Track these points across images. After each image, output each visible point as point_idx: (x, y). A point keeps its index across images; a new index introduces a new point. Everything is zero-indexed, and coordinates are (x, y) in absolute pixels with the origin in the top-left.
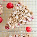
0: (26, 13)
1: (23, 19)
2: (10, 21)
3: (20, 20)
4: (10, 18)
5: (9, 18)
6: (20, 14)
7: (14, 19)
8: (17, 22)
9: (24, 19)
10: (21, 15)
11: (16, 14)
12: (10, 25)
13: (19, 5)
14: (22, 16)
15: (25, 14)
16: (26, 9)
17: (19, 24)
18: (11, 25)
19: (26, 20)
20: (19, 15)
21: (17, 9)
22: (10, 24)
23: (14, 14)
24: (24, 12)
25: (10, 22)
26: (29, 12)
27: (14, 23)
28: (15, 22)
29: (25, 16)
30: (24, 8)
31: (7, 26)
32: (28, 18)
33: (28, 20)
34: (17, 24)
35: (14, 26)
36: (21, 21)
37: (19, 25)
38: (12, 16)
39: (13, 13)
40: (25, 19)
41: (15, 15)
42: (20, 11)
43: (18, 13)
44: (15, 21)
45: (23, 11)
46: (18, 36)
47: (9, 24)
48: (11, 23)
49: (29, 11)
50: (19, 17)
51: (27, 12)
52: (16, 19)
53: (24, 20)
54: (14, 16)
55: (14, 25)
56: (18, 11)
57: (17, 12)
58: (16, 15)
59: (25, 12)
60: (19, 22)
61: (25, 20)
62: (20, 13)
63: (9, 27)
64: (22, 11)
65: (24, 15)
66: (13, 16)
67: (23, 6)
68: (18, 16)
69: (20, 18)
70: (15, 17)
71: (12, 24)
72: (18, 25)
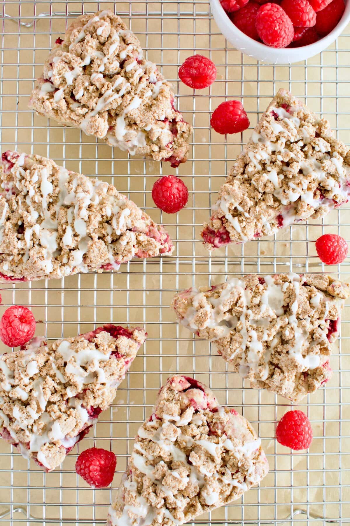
0: (321, 155)
1: (305, 187)
2: (235, 197)
3: (290, 192)
4: (237, 183)
5: (231, 182)
6: (288, 164)
7: (256, 189)
8: (271, 202)
9: (309, 189)
10: (295, 169)
11: (268, 162)
12: (235, 222)
13: (281, 112)
14: (301, 172)
15: (313, 160)
16: (318, 135)
17: (280, 219)
18: (241, 222)
19: (318, 193)
20: (285, 168)
21: (276, 133)
22: (234, 216)
23: (259, 158)
24: (310, 152)
25: (236, 205)
26: (335, 153)
27: (258, 208)
28: (263, 204)
29: (318, 175)
30: (310, 131)
31: (217, 224)
32: (331, 183)
33: (330, 196)
34: (273, 213)
35: (256, 225)
36: (294, 197)
37: (281, 224)
38: (243, 173)
39: (251, 155)
40: (315, 186)
41: (259, 167)
42: (288, 145)
43: (280, 158)
44: (260, 196)
45: (305, 145)
46: (273, 280)
47: (229, 216)
48: (240, 209)
49: (337, 147)
50: (282, 177)
51: (324, 151)
52: (269, 185)
53: (311, 194)
54: (258, 172)
55: (258, 219)
56: (281, 146)
57: (273, 153)
58: (269, 168)
59: (317, 149)
60: (285, 202)
61: (315, 194)
62: (292, 155)
63: (229, 229)
64: (301, 144)
65: (311, 170)
66: (250, 169)
67: (304, 118)
68: (278, 174)
69: (292, 184)
70: (265, 177)
71: (247, 215)
72: (276, 222)
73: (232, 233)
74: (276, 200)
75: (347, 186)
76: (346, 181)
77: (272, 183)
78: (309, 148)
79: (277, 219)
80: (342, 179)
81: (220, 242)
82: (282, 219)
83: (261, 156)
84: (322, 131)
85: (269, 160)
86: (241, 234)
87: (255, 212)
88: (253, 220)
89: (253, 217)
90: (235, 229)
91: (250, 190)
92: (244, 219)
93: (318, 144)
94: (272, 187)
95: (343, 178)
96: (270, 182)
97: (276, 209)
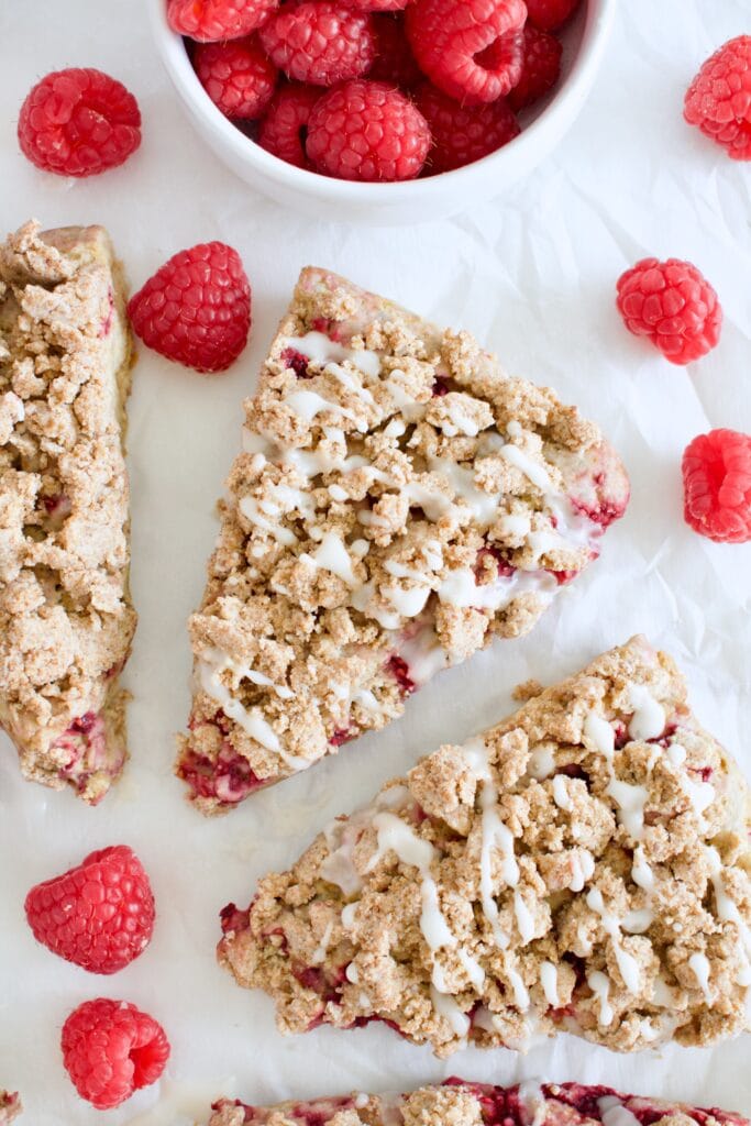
73: (255, 759)
74: (361, 621)
75: (576, 514)
76: (569, 501)
77: (337, 576)
78: (424, 436)
79: (391, 672)
80: (555, 498)
81: (233, 788)
82: (405, 668)
83: (279, 504)
84: (455, 369)
85: (308, 507)
86: (284, 754)
87: (307, 677)
88: (308, 702)
89: (305, 694)
90: (260, 746)
91: (275, 612)
92: (281, 708)
93: (448, 417)
94: (339, 588)
95: (557, 494)
96: (330, 573)
97: (375, 647)
